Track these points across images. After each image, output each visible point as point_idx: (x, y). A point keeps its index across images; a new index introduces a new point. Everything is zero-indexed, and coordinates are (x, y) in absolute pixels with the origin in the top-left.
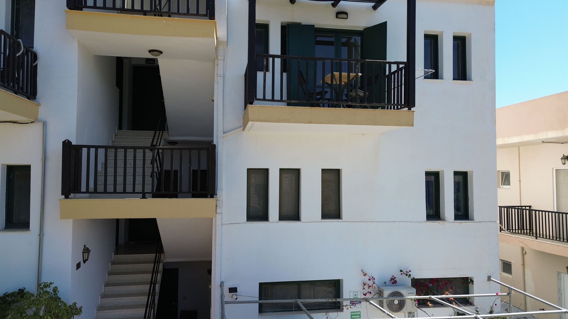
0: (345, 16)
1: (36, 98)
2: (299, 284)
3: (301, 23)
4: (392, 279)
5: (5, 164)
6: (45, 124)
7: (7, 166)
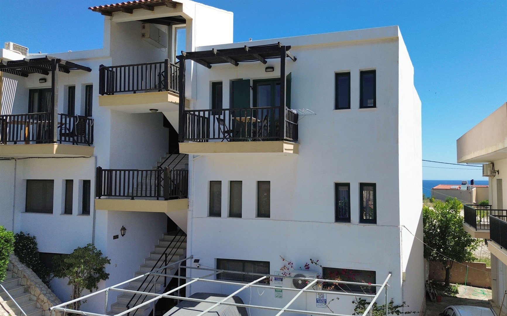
0: (272, 70)
1: (93, 144)
2: (244, 262)
3: (242, 79)
4: (306, 265)
5: (82, 180)
6: (96, 158)
7: (84, 180)
